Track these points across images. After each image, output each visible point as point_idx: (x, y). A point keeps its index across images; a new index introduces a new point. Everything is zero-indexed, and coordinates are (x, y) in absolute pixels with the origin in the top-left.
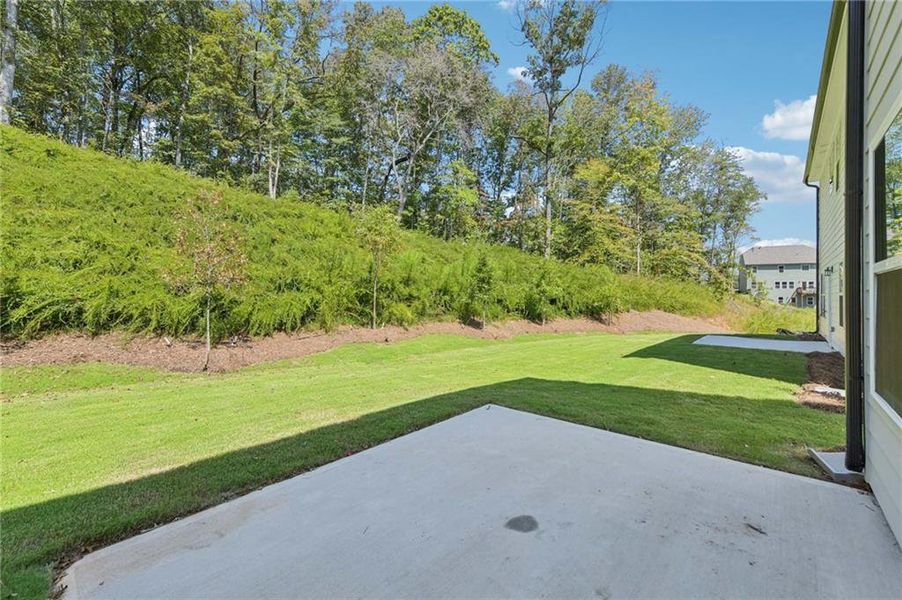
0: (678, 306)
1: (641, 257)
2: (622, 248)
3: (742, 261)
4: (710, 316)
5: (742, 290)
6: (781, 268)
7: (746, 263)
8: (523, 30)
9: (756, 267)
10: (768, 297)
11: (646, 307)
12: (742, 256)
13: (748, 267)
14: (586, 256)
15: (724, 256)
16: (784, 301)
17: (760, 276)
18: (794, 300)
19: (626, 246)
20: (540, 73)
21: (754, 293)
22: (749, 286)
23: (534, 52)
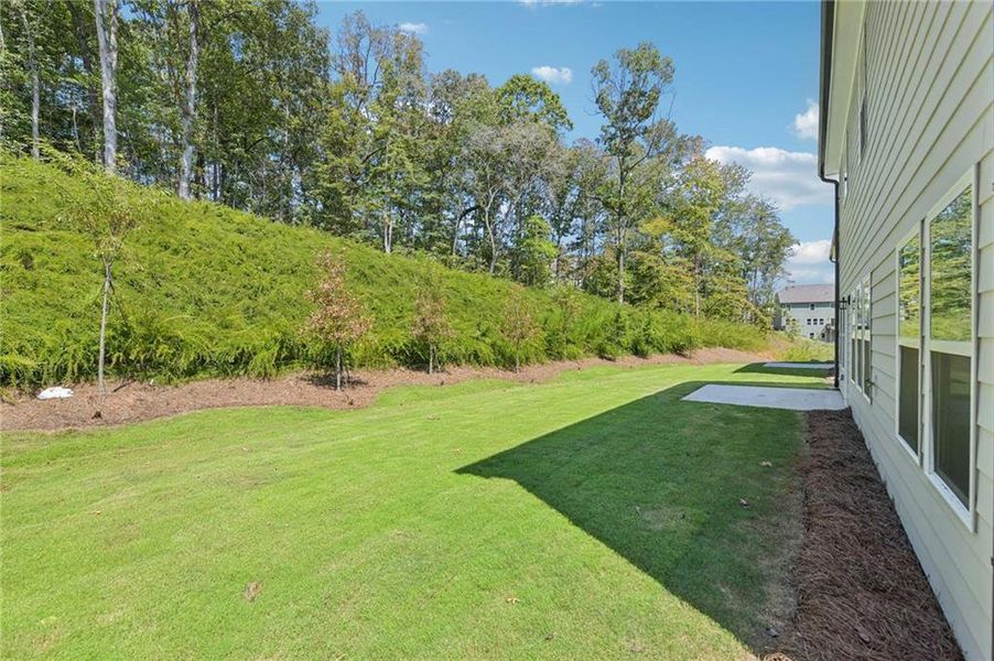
0: (735, 343)
1: (698, 302)
2: (683, 295)
3: (777, 301)
4: (759, 351)
5: (778, 328)
6: (813, 306)
7: (781, 301)
8: (597, 102)
9: (789, 306)
10: (801, 333)
11: (714, 344)
12: (777, 295)
13: (782, 305)
14: (655, 302)
15: (763, 297)
16: (815, 337)
17: (793, 313)
18: (823, 335)
19: (685, 294)
20: (611, 139)
21: (788, 329)
22: (784, 323)
23: (607, 122)
